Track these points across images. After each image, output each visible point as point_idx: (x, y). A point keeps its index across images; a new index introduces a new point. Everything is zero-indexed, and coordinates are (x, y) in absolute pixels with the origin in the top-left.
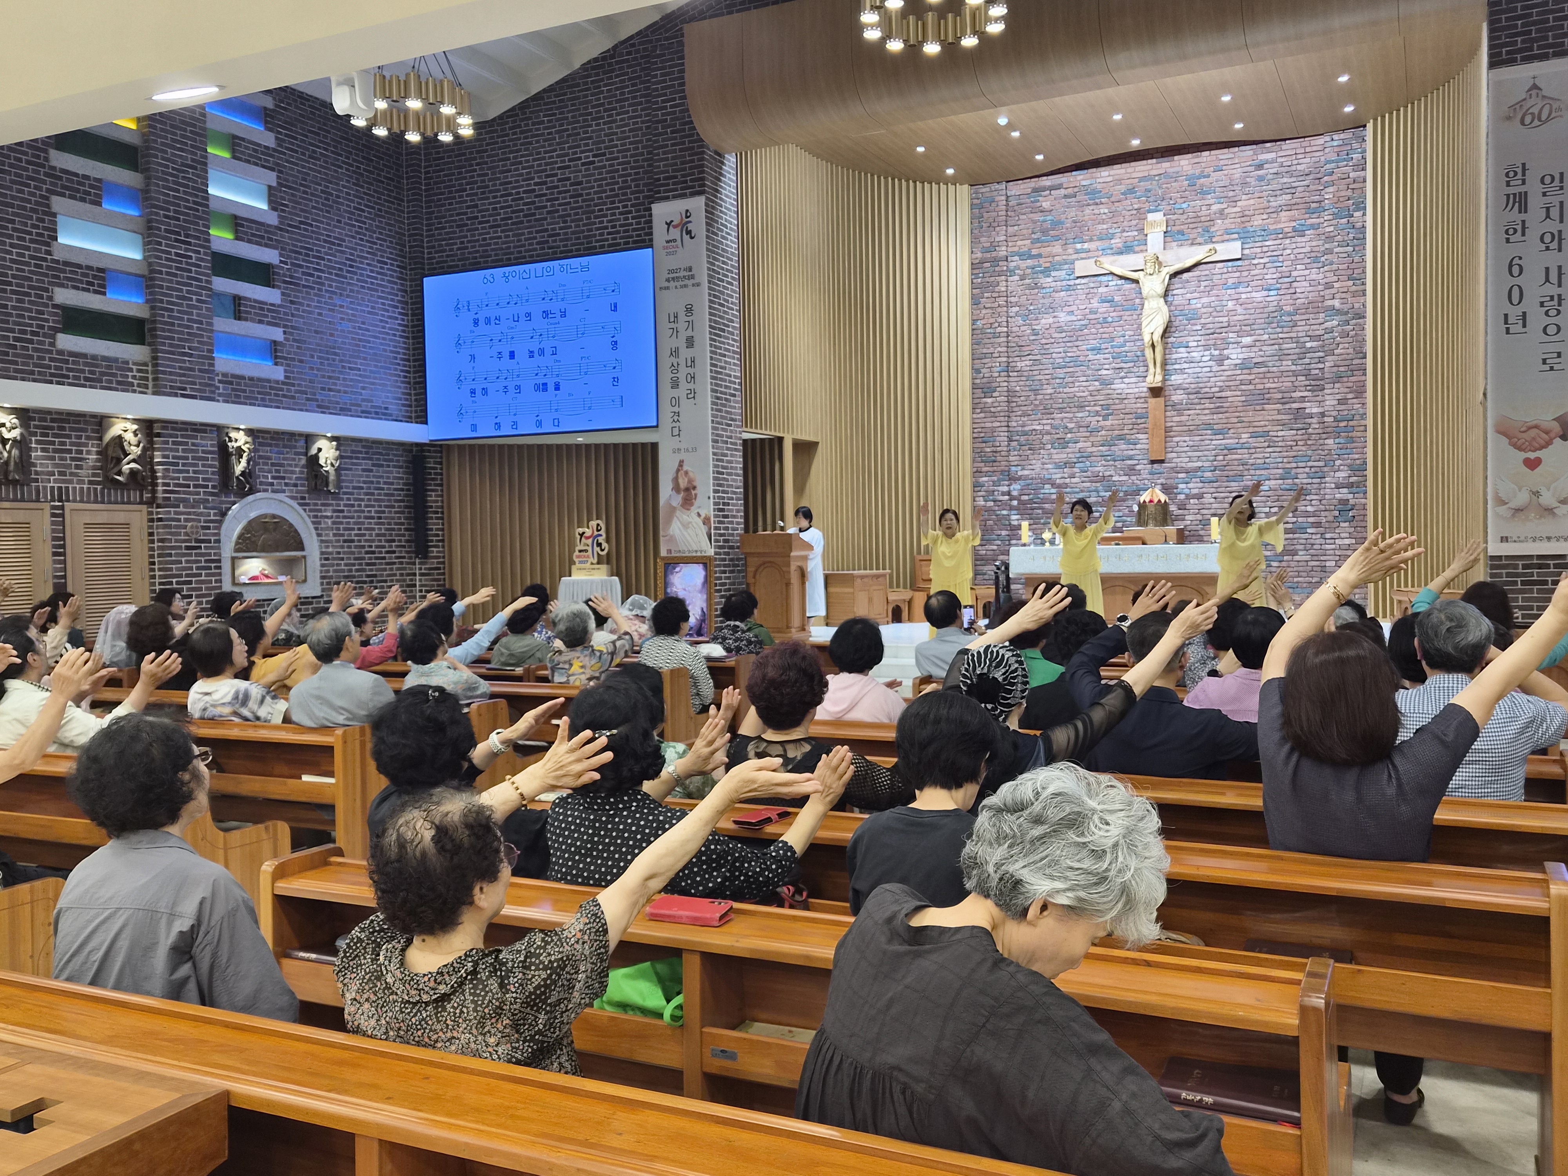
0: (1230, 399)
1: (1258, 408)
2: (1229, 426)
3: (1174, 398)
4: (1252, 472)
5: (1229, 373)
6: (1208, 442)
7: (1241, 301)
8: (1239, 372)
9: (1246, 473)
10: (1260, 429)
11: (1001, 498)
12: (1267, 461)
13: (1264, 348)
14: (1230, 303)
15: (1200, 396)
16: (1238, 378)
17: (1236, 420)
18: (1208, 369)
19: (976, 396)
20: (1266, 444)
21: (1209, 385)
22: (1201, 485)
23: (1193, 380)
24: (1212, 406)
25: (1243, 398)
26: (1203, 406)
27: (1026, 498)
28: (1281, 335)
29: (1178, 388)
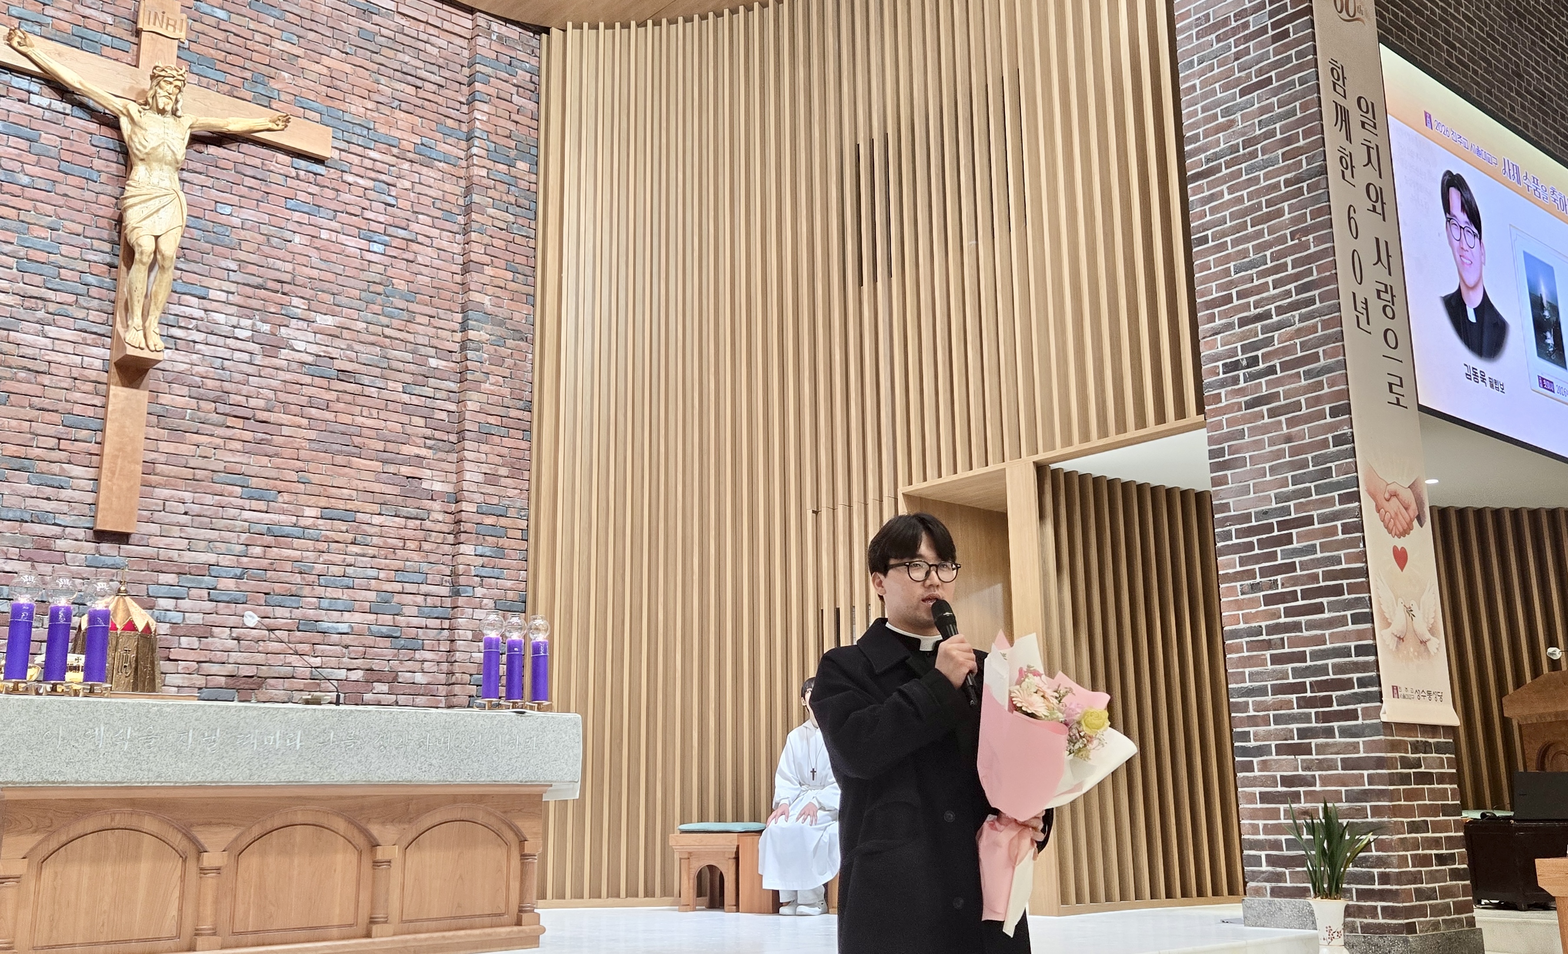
0: (285, 431)
1: (339, 459)
2: (281, 485)
3: (165, 399)
4: (320, 591)
5: (288, 376)
6: (233, 512)
7: (318, 243)
8: (307, 379)
9: (307, 590)
10: (341, 504)
12: (350, 571)
13: (357, 347)
14: (297, 239)
15: (222, 408)
16: (305, 390)
17: (294, 476)
18: (246, 357)
20: (350, 537)
21: (245, 389)
22: (209, 606)
23: (212, 372)
24: (248, 436)
25: (313, 435)
26: (229, 433)
28: (388, 331)
29: (178, 378)
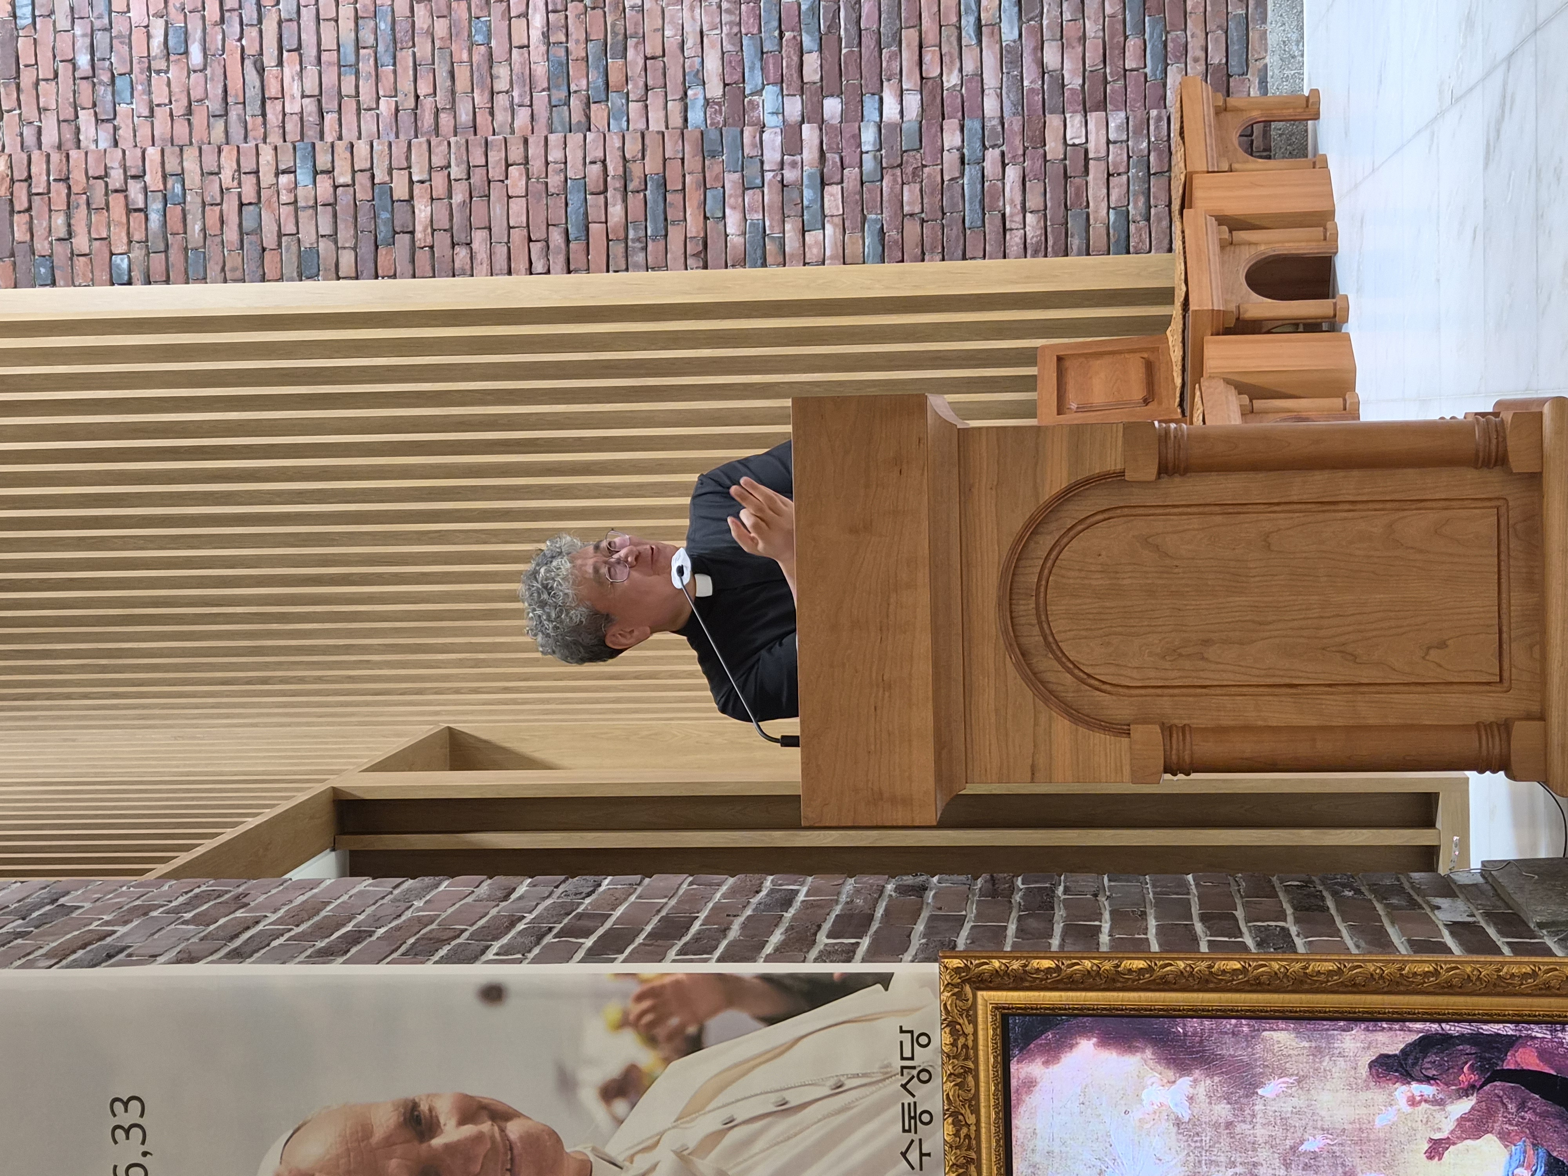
11: (809, 154)
19: (403, 265)
27: (812, 61)
